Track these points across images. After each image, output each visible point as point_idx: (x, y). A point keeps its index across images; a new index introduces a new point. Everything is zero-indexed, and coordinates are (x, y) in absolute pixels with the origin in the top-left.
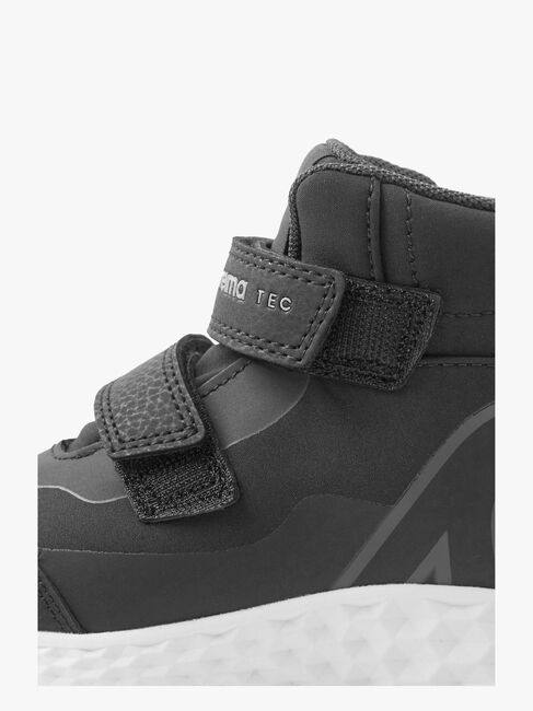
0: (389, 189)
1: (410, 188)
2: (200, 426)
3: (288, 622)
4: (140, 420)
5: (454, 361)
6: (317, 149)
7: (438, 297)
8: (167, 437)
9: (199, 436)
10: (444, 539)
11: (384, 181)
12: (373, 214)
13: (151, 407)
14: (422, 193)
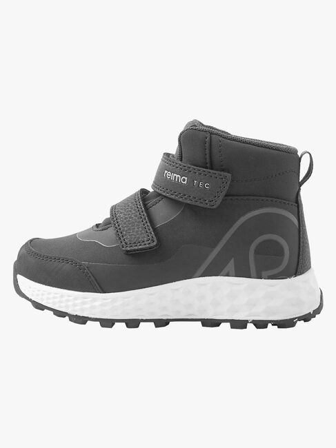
0: (214, 136)
1: (221, 136)
2: (155, 240)
3: (177, 290)
4: (133, 236)
5: (236, 197)
6: (189, 123)
7: (230, 175)
8: (143, 244)
9: (155, 243)
10: (232, 261)
11: (211, 133)
12: (207, 145)
13: (137, 232)
14: (225, 138)
